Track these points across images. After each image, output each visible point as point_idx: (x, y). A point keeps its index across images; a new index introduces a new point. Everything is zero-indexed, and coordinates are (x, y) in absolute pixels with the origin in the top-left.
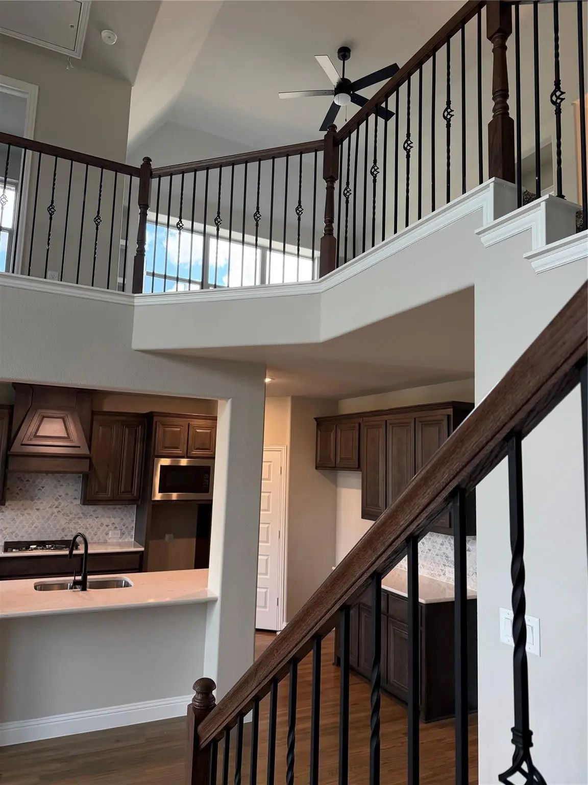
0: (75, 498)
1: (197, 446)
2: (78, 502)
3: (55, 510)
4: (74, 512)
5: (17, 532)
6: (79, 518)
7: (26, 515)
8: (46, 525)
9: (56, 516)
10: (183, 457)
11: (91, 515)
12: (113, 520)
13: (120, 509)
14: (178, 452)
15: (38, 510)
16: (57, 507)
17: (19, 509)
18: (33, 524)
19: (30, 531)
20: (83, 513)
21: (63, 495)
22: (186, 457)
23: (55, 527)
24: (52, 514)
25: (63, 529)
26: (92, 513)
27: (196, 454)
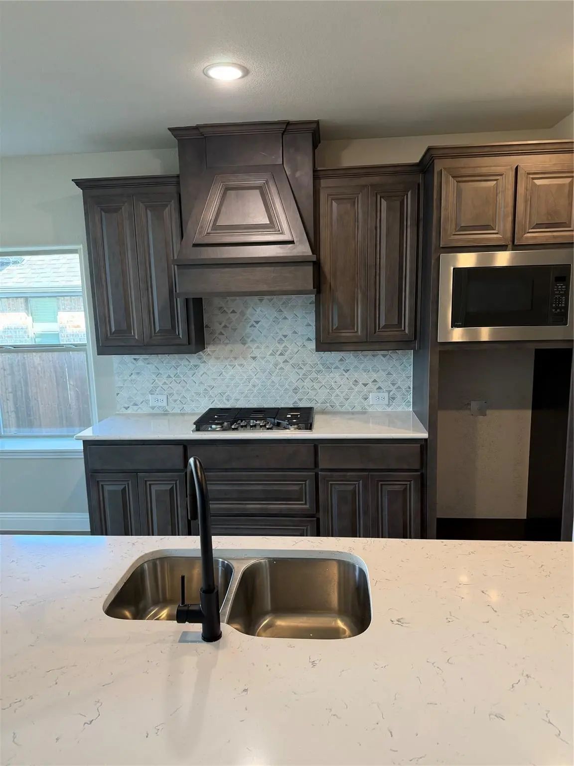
1: (536, 220)
3: (280, 359)
6: (319, 372)
9: (282, 368)
10: (502, 248)
11: (337, 367)
12: (375, 376)
13: (384, 356)
14: (492, 237)
15: (254, 358)
16: (281, 354)
17: (226, 358)
18: (249, 380)
19: (246, 391)
20: (323, 365)
22: (510, 247)
23: (282, 386)
24: (276, 365)
26: (337, 364)
27: (535, 238)
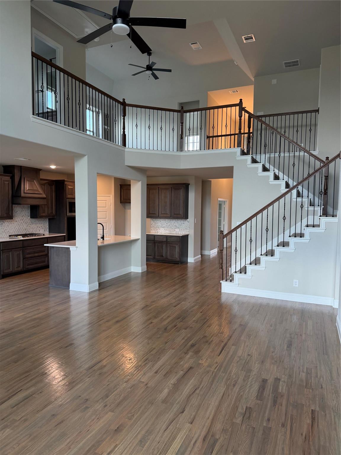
0: (28, 216)
2: (29, 217)
3: (22, 221)
4: (28, 222)
5: (10, 231)
6: (30, 224)
7: (12, 224)
8: (20, 228)
9: (23, 224)
10: (74, 199)
11: (34, 223)
12: (41, 225)
14: (73, 196)
15: (16, 221)
16: (23, 220)
18: (15, 227)
19: (14, 230)
20: (31, 222)
21: (24, 215)
23: (23, 229)
24: (21, 223)
25: (26, 229)
26: (34, 222)
